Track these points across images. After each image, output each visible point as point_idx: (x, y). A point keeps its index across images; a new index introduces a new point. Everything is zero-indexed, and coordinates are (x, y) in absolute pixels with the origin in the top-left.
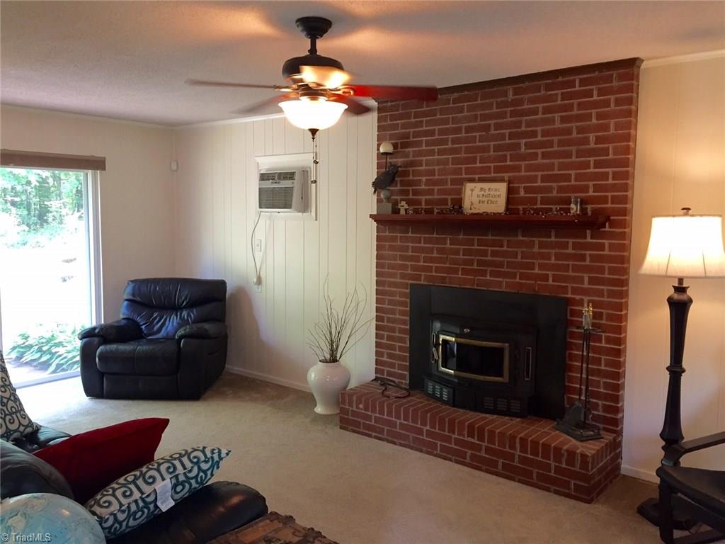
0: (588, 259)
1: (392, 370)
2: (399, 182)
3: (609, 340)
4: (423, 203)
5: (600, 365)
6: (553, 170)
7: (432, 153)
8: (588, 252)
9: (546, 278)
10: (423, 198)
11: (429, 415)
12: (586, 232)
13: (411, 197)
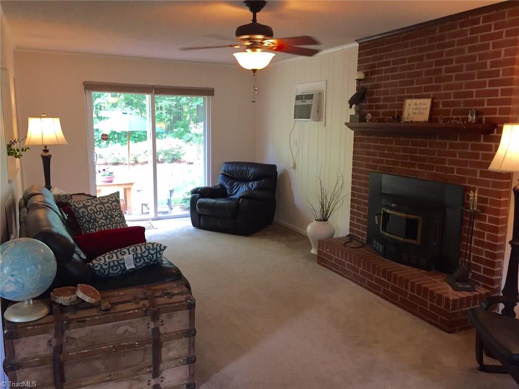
0: (481, 157)
1: (358, 230)
2: (368, 100)
3: (491, 220)
4: (381, 114)
5: (484, 238)
6: (462, 89)
7: (387, 78)
8: (481, 152)
9: (452, 170)
10: (381, 111)
11: (362, 260)
12: (480, 137)
13: (374, 110)
